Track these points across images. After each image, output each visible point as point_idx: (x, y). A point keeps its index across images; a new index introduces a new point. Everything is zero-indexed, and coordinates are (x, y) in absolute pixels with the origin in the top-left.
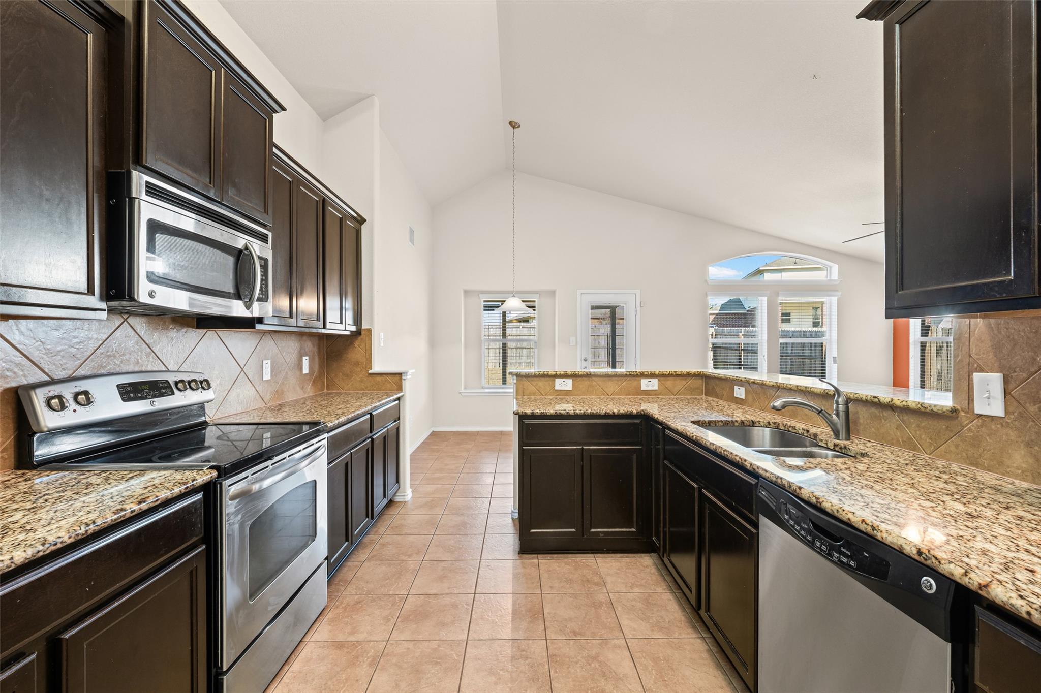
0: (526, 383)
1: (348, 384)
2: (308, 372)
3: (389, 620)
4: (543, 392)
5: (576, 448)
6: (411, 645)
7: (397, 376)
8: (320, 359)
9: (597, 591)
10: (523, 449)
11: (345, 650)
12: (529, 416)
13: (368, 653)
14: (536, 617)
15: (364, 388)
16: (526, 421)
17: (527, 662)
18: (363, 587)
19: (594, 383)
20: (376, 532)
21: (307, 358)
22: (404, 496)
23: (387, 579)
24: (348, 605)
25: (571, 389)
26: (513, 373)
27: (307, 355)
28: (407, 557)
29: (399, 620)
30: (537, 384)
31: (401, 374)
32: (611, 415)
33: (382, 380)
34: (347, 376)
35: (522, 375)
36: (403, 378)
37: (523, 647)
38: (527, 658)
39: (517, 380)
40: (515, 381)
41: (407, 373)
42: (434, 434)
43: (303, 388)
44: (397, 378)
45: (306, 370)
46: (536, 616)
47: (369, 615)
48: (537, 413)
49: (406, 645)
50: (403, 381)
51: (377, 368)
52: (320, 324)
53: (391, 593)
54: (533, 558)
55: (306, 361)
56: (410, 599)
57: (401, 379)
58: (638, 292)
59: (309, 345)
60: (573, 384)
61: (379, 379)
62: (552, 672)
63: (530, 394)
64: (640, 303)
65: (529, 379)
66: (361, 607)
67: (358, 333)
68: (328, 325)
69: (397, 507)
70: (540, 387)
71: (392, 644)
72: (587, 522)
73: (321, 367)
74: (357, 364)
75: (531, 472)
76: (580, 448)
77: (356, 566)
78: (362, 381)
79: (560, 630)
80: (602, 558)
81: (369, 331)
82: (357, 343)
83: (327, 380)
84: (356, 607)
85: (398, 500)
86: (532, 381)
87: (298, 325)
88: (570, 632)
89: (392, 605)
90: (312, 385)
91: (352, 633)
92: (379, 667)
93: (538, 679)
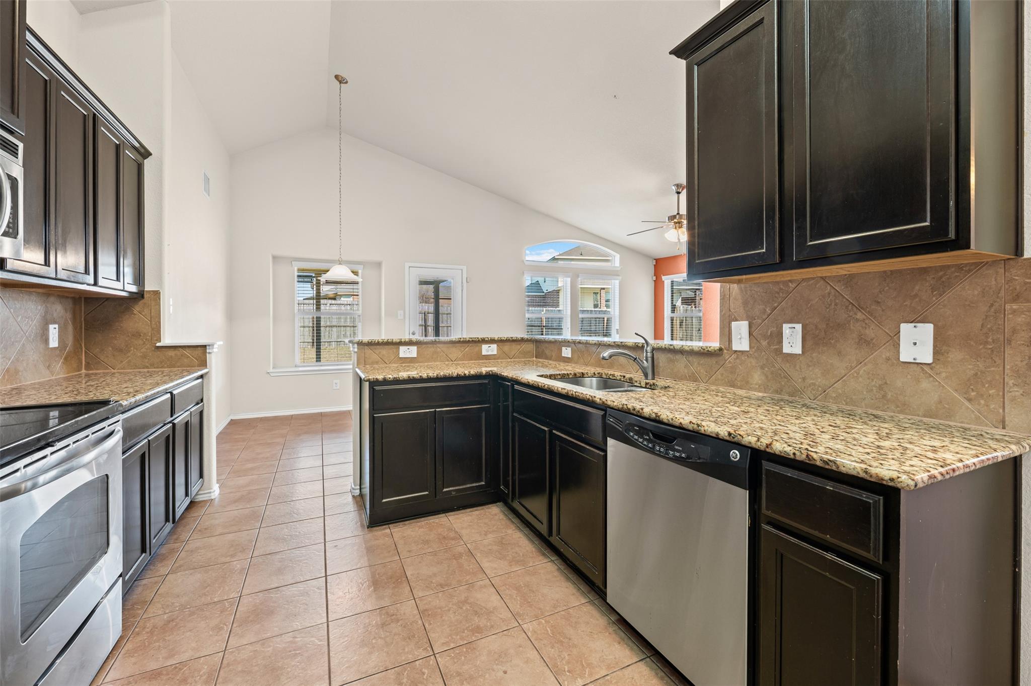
0: (368, 351)
1: (122, 362)
2: (56, 345)
3: (221, 629)
4: (386, 361)
5: (429, 412)
6: (258, 647)
7: (199, 348)
8: (75, 328)
9: (454, 544)
10: (374, 416)
11: (165, 678)
12: (381, 382)
13: (200, 671)
14: (399, 582)
15: (147, 365)
16: (377, 388)
17: (399, 624)
18: (173, 603)
19: (439, 349)
20: (177, 539)
21: (56, 326)
22: (210, 493)
23: (207, 587)
24: (155, 627)
25: (416, 356)
26: (354, 341)
27: (55, 323)
28: (228, 558)
29: (235, 625)
30: (380, 352)
31: (205, 346)
32: (462, 377)
33: (175, 355)
34: (121, 351)
35: (365, 343)
36: (208, 351)
37: (392, 611)
38: (398, 621)
39: (358, 349)
40: (356, 350)
41: (213, 345)
42: (233, 423)
43: (49, 367)
44: (200, 350)
45: (54, 343)
46: (399, 580)
47: (190, 630)
48: (390, 378)
49: (251, 648)
50: (207, 354)
51: (167, 340)
52: (90, 279)
53: (216, 600)
54: (385, 529)
55: (54, 331)
56: (244, 601)
57: (205, 353)
58: (464, 268)
59: (58, 309)
60: (417, 351)
61: (171, 353)
62: (427, 626)
63: (373, 363)
64: (467, 278)
65: (372, 347)
66: (176, 625)
67: (139, 296)
68: (101, 282)
69: (201, 507)
70: (383, 355)
71: (232, 652)
72: (439, 483)
73: (77, 340)
74: (137, 335)
75: (382, 440)
76: (433, 411)
78: (144, 357)
79: (427, 587)
80: (454, 515)
81: (157, 294)
82: (137, 309)
83: (85, 356)
84: (170, 626)
85: (201, 500)
86: (375, 349)
88: (437, 585)
89: (221, 612)
90: (63, 363)
91: (171, 656)
92: (220, 680)
93: (414, 636)
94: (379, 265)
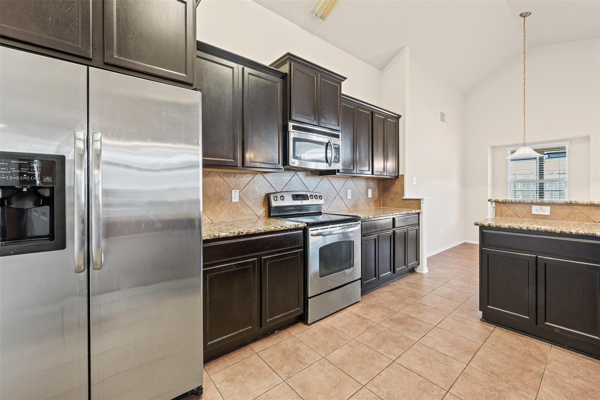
0: (504, 207)
1: (392, 204)
2: (371, 197)
3: (383, 317)
4: (520, 216)
5: (530, 256)
6: (387, 330)
7: (418, 201)
8: (378, 191)
10: (482, 249)
11: (360, 319)
13: (368, 324)
14: (468, 353)
15: (400, 206)
16: (484, 231)
17: (446, 367)
18: (379, 301)
19: (576, 211)
20: (398, 282)
21: (371, 190)
22: (422, 270)
23: (392, 302)
24: (369, 304)
25: (549, 215)
26: (492, 200)
27: (370, 189)
28: (407, 297)
29: (388, 319)
30: (514, 209)
31: (420, 200)
33: (409, 203)
34: (392, 200)
35: (500, 202)
36: (421, 202)
37: (449, 360)
38: (447, 365)
39: (495, 205)
40: (494, 206)
41: (423, 199)
42: (464, 244)
43: (368, 204)
44: (418, 202)
45: (370, 196)
46: (469, 352)
47: (376, 311)
49: (385, 329)
50: (421, 204)
51: (407, 196)
52: (370, 172)
53: (391, 308)
54: (492, 327)
55: (370, 192)
56: (398, 314)
57: (420, 203)
59: (372, 184)
60: (550, 210)
61: (408, 202)
62: (459, 379)
63: (507, 216)
65: (507, 205)
66: (374, 307)
67: (397, 177)
68: (375, 173)
69: (416, 275)
70: (517, 211)
71: (380, 326)
73: (379, 195)
74: (397, 193)
75: (488, 266)
76: (534, 257)
77: (381, 292)
78: (399, 203)
79: (482, 366)
80: (559, 350)
81: (403, 175)
82: (397, 183)
83: (382, 201)
84: (373, 306)
85: (418, 272)
86: (510, 206)
87: (357, 173)
88: (489, 371)
89: (388, 312)
90: (374, 203)
91: (366, 315)
92: (370, 330)
93: (447, 377)
94: (587, 138)
